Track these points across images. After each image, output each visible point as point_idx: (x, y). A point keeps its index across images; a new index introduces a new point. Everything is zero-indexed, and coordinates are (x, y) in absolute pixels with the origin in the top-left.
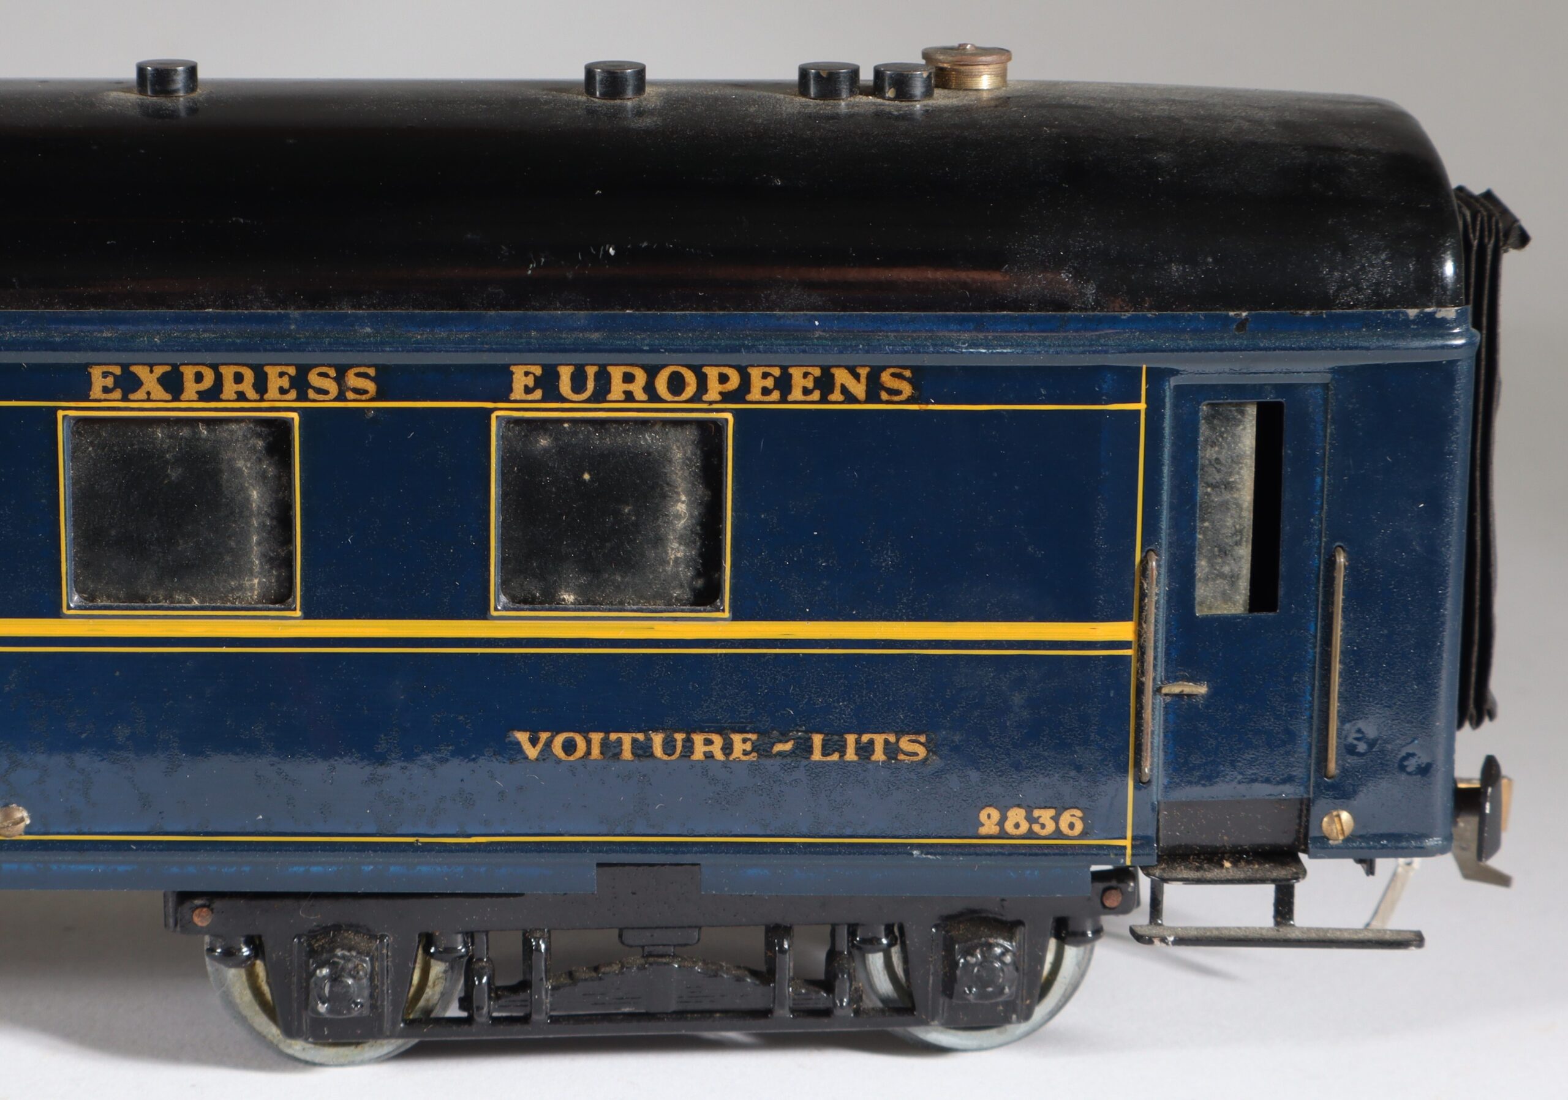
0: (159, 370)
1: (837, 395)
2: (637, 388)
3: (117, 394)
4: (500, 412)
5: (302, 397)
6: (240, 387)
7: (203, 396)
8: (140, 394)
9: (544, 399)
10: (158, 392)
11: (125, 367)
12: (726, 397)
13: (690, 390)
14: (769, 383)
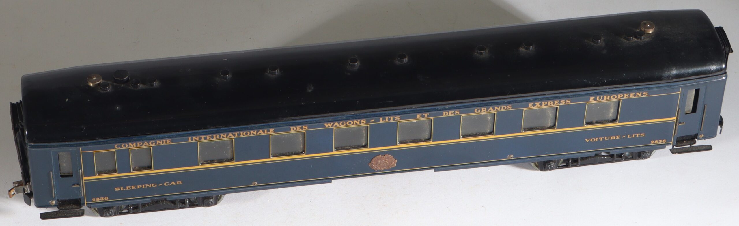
0: (539, 103)
1: (637, 96)
2: (608, 98)
3: (533, 106)
4: (588, 103)
5: (560, 104)
6: (551, 104)
7: (545, 105)
8: (536, 106)
9: (595, 101)
10: (539, 106)
11: (534, 103)
12: (621, 98)
13: (616, 98)
14: (627, 95)
